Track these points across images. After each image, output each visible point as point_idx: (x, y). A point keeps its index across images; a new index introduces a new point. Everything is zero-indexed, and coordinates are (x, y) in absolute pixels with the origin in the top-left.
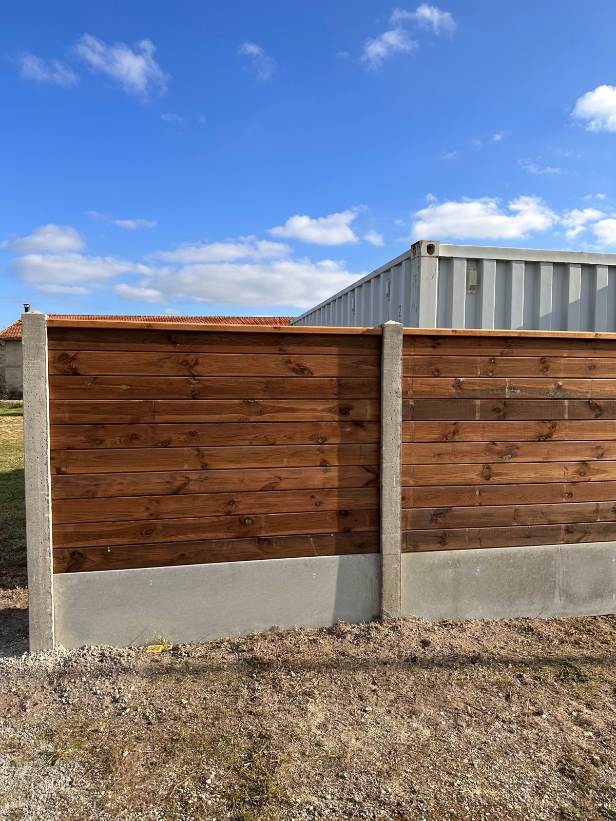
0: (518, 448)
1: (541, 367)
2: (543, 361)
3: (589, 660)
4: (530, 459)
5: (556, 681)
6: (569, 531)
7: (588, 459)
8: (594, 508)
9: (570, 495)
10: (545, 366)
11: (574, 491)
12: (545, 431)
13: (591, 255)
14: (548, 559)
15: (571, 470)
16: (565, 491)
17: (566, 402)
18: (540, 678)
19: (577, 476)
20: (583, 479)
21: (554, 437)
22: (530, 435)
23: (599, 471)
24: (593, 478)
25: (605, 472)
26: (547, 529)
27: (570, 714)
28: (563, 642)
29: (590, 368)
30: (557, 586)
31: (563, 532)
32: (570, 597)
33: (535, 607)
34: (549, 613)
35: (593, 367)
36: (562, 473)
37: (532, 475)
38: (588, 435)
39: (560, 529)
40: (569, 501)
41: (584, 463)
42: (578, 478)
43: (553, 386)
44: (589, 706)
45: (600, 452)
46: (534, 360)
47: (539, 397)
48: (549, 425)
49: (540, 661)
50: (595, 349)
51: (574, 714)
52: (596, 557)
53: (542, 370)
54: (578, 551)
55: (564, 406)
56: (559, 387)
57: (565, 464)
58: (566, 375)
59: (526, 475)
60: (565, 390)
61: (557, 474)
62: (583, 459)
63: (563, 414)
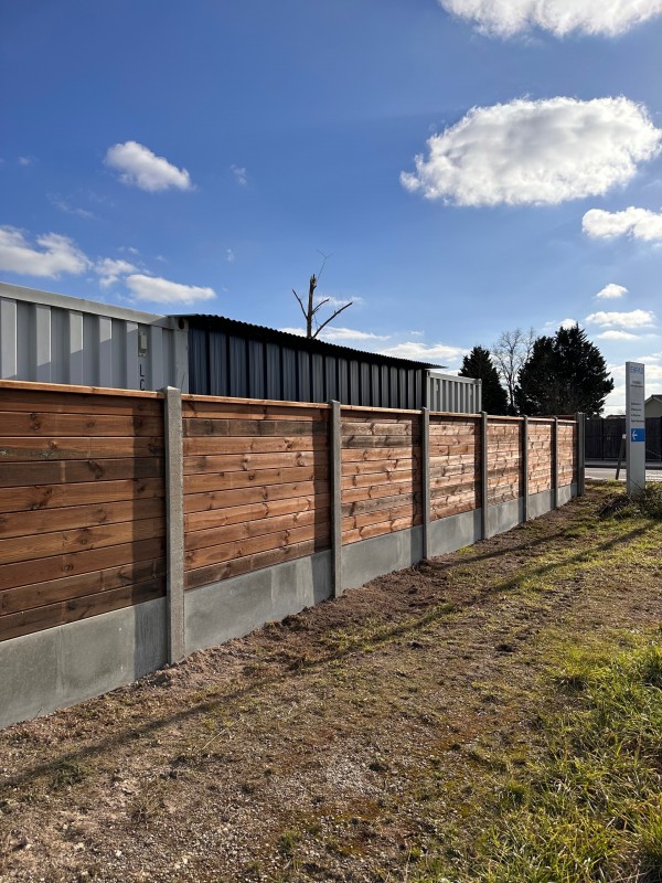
0: (5, 521)
1: (31, 424)
2: (33, 417)
3: (90, 751)
4: (21, 533)
5: (48, 793)
6: (70, 608)
7: (89, 524)
8: (98, 577)
9: (71, 567)
10: (36, 424)
11: (75, 561)
12: (39, 498)
13: (92, 304)
14: (48, 645)
15: (71, 539)
16: (65, 563)
17: (63, 464)
18: (28, 797)
19: (78, 544)
20: (84, 547)
21: (51, 503)
22: (21, 503)
23: (103, 536)
24: (96, 545)
25: (109, 536)
26: (45, 610)
27: (61, 829)
28: (63, 739)
29: (88, 425)
30: (59, 673)
31: (64, 610)
32: (73, 682)
33: (33, 705)
34: (51, 707)
35: (91, 425)
36: (60, 544)
37: (25, 551)
38: (90, 499)
39: (60, 608)
40: (70, 573)
41: (85, 529)
42: (79, 547)
43: (47, 446)
44: (83, 810)
45: (102, 516)
46: (23, 416)
47: (30, 458)
48: (43, 491)
49: (32, 773)
50: (93, 405)
51: (65, 827)
52: (103, 630)
53: (32, 428)
54: (82, 628)
55: (60, 469)
56: (54, 447)
57: (63, 534)
58: (61, 433)
59: (17, 552)
60: (60, 450)
61: (54, 545)
62: (84, 525)
63: (59, 477)
